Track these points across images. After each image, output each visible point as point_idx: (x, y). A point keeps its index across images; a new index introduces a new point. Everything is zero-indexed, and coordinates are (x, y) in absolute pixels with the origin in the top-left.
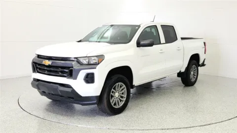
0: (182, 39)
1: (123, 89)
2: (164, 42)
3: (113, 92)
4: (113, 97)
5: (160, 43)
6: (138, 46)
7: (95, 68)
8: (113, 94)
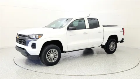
0: (103, 26)
1: (56, 53)
2: (89, 28)
3: (49, 53)
4: (49, 56)
5: (85, 28)
6: (68, 30)
7: (36, 41)
8: (48, 54)
